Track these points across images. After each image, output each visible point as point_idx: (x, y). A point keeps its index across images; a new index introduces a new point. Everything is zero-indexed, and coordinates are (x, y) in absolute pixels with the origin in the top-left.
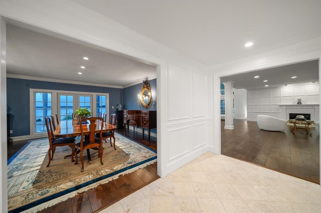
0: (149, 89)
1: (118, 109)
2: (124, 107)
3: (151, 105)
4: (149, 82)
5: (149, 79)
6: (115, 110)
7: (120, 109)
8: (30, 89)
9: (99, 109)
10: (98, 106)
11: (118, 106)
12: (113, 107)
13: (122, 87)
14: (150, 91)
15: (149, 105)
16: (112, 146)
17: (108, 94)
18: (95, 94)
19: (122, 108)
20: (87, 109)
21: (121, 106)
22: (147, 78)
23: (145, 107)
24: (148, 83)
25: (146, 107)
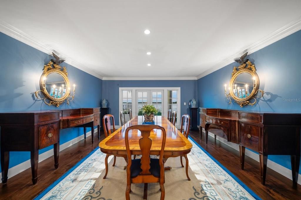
0: (250, 69)
1: (191, 105)
2: (199, 104)
3: (258, 101)
4: (251, 58)
5: (250, 52)
6: (188, 107)
7: (193, 106)
8: (120, 88)
9: (171, 105)
10: (170, 102)
11: (191, 102)
12: (185, 104)
13: (196, 79)
14: (256, 73)
15: (251, 100)
16: (183, 166)
17: (179, 88)
18: (166, 89)
19: (196, 105)
20: (153, 105)
21: (194, 102)
22: (246, 50)
23: (239, 104)
24: (247, 60)
25: (242, 105)
